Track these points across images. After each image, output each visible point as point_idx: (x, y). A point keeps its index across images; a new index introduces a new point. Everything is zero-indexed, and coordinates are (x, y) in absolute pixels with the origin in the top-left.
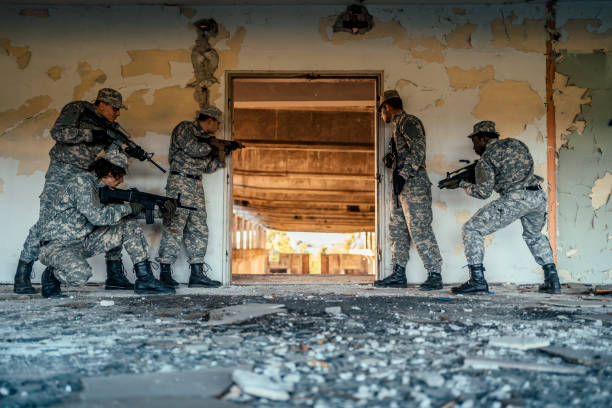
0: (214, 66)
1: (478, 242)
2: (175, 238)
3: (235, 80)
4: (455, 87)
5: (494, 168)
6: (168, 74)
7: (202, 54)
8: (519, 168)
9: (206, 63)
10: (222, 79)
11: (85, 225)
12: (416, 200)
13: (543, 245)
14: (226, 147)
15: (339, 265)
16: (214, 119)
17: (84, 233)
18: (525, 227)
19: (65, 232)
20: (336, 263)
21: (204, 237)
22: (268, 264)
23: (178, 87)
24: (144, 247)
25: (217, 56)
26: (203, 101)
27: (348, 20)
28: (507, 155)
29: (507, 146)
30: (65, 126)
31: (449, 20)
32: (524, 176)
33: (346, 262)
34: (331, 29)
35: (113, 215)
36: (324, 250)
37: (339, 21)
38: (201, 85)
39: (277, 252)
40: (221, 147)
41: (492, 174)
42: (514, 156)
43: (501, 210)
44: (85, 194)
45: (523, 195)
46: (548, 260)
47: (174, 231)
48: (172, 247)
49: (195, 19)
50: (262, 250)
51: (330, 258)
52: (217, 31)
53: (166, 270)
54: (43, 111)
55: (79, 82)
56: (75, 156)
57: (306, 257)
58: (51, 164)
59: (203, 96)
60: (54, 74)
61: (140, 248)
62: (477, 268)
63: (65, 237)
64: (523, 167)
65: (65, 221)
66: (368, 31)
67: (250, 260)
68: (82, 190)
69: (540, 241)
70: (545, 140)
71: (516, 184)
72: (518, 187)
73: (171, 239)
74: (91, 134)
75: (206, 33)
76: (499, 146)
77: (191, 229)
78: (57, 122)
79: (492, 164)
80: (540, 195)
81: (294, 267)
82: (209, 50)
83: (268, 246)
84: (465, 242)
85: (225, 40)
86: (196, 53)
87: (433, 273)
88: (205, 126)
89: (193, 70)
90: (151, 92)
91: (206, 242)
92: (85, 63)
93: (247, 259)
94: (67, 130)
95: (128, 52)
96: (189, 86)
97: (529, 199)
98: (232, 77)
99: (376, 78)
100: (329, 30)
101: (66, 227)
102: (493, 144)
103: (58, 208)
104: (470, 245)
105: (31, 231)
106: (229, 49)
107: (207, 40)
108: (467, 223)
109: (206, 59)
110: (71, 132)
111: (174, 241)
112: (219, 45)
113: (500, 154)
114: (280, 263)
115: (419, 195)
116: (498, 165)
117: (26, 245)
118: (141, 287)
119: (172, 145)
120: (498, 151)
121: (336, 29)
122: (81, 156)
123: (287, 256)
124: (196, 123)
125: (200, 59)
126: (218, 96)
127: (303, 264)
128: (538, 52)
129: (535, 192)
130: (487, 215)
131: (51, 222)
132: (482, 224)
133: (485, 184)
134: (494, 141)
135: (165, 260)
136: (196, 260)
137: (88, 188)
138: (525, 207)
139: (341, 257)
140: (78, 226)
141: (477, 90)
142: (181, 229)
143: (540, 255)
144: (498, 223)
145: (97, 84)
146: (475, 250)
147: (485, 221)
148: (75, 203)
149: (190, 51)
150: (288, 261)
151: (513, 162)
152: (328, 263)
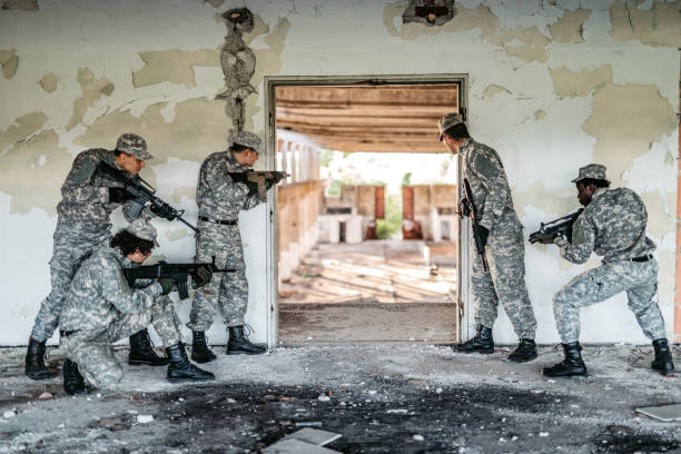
0: (249, 70)
1: (571, 317)
2: (210, 300)
3: (277, 89)
4: (560, 94)
5: (596, 229)
6: (191, 82)
7: (234, 54)
8: (628, 232)
9: (239, 65)
10: (261, 88)
11: (111, 309)
12: (504, 252)
13: (653, 315)
14: (267, 180)
15: (429, 201)
16: (252, 149)
17: (110, 319)
18: (630, 299)
19: (89, 320)
20: (425, 198)
21: (244, 295)
22: (324, 200)
23: (204, 99)
24: (176, 326)
25: (253, 57)
26: (237, 116)
27: (422, 5)
28: (614, 215)
29: (616, 202)
30: (77, 186)
31: (554, 4)
32: (631, 242)
33: (440, 196)
34: (400, 19)
35: (144, 300)
36: (408, 176)
37: (410, 8)
38: (234, 95)
39: (338, 182)
40: (261, 182)
41: (592, 235)
42: (622, 216)
43: (600, 284)
44: (112, 279)
45: (628, 270)
46: (658, 335)
47: (208, 292)
48: (206, 312)
49: (224, 8)
50: (314, 182)
51: (416, 191)
52: (252, 24)
53: (199, 337)
54: (38, 132)
55: (79, 93)
56: (89, 216)
57: (379, 191)
58: (59, 224)
59: (237, 110)
60: (48, 84)
61: (173, 329)
62: (573, 348)
63: (89, 326)
64: (632, 231)
65: (88, 309)
66: (448, 20)
67: (298, 199)
68: (108, 273)
69: (649, 311)
70: (676, 162)
71: (621, 252)
72: (623, 257)
73: (205, 301)
74: (108, 194)
75: (238, 26)
76: (606, 201)
77: (228, 285)
78: (68, 178)
79: (594, 224)
80: (649, 267)
81: (362, 205)
82: (243, 49)
83: (323, 173)
84: (556, 316)
85: (263, 36)
86: (225, 53)
87: (524, 340)
88: (240, 157)
89: (224, 77)
90: (172, 106)
91: (246, 300)
92: (87, 69)
93: (293, 199)
94: (79, 190)
95: (140, 54)
96: (220, 97)
97: (635, 273)
98: (273, 85)
99: (459, 83)
100: (398, 19)
101: (89, 315)
102: (601, 196)
103: (79, 293)
104: (562, 321)
105: (43, 305)
106: (268, 48)
107: (241, 36)
108: (559, 294)
109: (239, 61)
110: (84, 192)
111: (208, 304)
112: (256, 42)
113: (606, 212)
114: (341, 199)
115: (507, 246)
116: (600, 227)
117: (38, 321)
118: (174, 374)
119: (201, 184)
120: (604, 208)
121: (406, 19)
122: (96, 217)
123: (352, 188)
124: (229, 155)
125: (232, 61)
126: (256, 110)
127: (377, 200)
128: (670, 46)
129: (643, 264)
130: (582, 287)
131: (72, 310)
132: (576, 297)
133: (581, 246)
134: (601, 191)
135: (198, 328)
136: (235, 322)
137: (114, 271)
138: (630, 282)
139: (432, 189)
140: (104, 312)
141: (589, 98)
142: (216, 289)
143: (648, 329)
144: (595, 298)
145: (103, 96)
146: (568, 327)
147: (579, 295)
148: (100, 290)
149: (219, 52)
150: (353, 196)
151: (621, 224)
152: (412, 199)
